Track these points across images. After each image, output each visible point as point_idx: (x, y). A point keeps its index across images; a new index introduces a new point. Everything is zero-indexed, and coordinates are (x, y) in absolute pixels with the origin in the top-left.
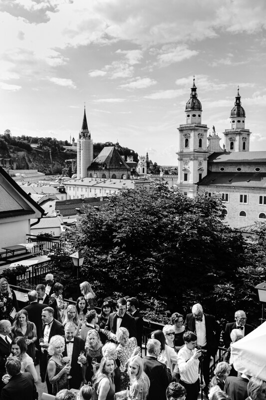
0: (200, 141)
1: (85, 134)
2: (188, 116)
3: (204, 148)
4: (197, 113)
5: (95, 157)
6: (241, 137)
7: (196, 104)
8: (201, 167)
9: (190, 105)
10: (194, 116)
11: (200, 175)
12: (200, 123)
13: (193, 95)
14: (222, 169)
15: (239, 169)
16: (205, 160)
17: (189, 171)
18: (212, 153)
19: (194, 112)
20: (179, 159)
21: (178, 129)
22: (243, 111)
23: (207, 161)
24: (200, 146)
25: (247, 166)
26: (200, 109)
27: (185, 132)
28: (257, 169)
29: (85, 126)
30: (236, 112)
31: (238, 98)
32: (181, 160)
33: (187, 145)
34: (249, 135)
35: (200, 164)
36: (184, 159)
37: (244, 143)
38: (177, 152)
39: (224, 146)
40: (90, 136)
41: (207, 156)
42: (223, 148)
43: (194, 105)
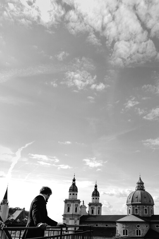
0: (76, 208)
1: (5, 202)
2: (70, 194)
3: (78, 213)
4: (75, 193)
5: (9, 217)
6: (98, 207)
7: (75, 188)
8: (76, 223)
9: (72, 188)
10: (73, 194)
11: (75, 228)
12: (76, 198)
13: (73, 183)
16: (78, 219)
18: (82, 215)
19: (73, 193)
20: (63, 219)
21: (64, 201)
22: (99, 193)
23: (79, 220)
24: (76, 211)
25: (101, 224)
26: (76, 191)
27: (68, 203)
28: (107, 225)
29: (6, 197)
30: (95, 193)
31: (96, 186)
33: (68, 211)
34: (101, 206)
35: (75, 222)
36: (66, 219)
37: (99, 211)
38: (63, 214)
39: (88, 212)
40: (8, 203)
41: (79, 217)
42: (88, 213)
43: (74, 189)
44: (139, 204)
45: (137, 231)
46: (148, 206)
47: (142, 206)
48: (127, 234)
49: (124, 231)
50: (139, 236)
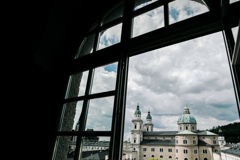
0: (141, 126)
2: (136, 116)
3: (142, 129)
4: (140, 115)
6: (151, 126)
7: (139, 112)
9: (137, 112)
10: (139, 116)
11: (141, 140)
12: (140, 119)
13: (137, 108)
14: (149, 138)
15: (156, 138)
17: (136, 138)
18: (144, 131)
19: (139, 115)
21: (132, 121)
22: (151, 117)
26: (140, 114)
27: (135, 122)
30: (149, 117)
31: (149, 112)
32: (133, 134)
33: (135, 128)
34: (153, 126)
35: (141, 136)
37: (152, 128)
38: (131, 130)
41: (142, 133)
44: (189, 123)
45: (194, 141)
46: (194, 125)
47: (191, 124)
48: (186, 143)
49: (184, 141)
50: (195, 144)
